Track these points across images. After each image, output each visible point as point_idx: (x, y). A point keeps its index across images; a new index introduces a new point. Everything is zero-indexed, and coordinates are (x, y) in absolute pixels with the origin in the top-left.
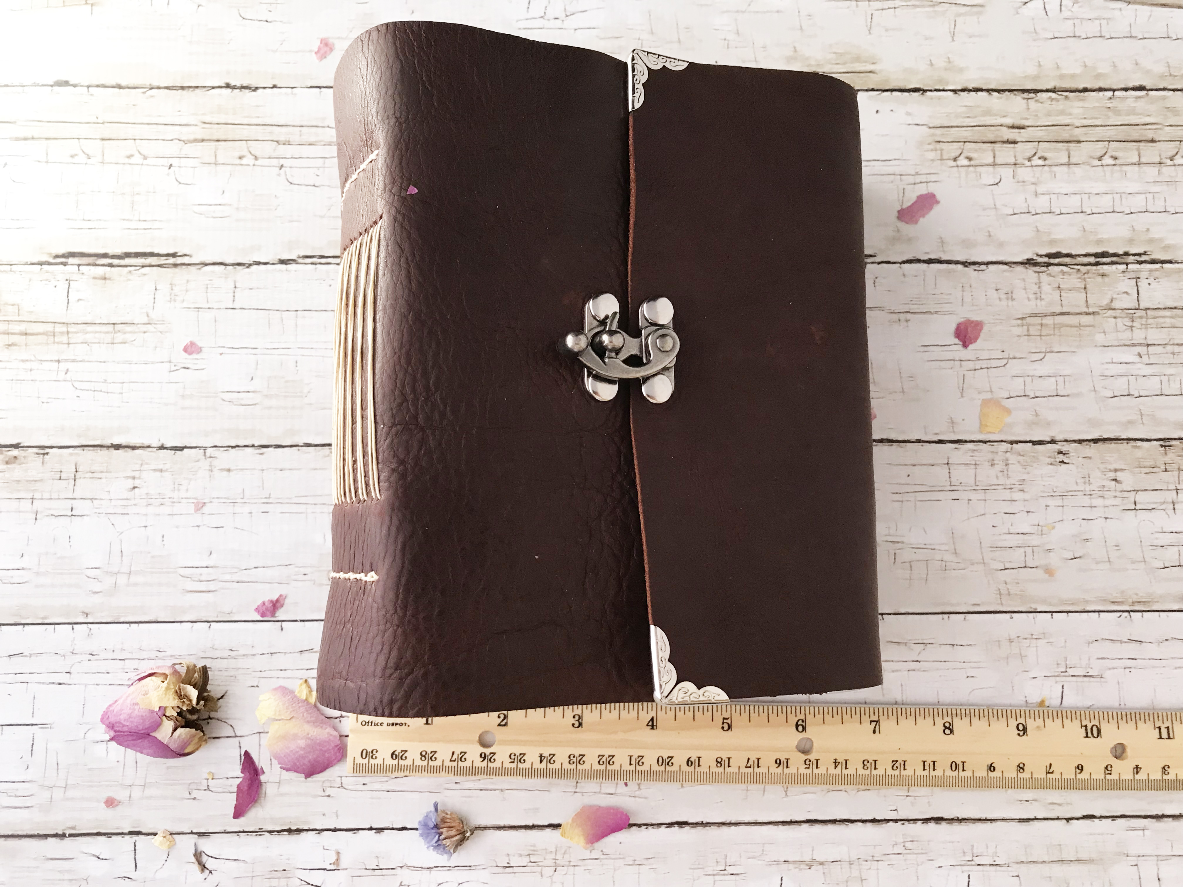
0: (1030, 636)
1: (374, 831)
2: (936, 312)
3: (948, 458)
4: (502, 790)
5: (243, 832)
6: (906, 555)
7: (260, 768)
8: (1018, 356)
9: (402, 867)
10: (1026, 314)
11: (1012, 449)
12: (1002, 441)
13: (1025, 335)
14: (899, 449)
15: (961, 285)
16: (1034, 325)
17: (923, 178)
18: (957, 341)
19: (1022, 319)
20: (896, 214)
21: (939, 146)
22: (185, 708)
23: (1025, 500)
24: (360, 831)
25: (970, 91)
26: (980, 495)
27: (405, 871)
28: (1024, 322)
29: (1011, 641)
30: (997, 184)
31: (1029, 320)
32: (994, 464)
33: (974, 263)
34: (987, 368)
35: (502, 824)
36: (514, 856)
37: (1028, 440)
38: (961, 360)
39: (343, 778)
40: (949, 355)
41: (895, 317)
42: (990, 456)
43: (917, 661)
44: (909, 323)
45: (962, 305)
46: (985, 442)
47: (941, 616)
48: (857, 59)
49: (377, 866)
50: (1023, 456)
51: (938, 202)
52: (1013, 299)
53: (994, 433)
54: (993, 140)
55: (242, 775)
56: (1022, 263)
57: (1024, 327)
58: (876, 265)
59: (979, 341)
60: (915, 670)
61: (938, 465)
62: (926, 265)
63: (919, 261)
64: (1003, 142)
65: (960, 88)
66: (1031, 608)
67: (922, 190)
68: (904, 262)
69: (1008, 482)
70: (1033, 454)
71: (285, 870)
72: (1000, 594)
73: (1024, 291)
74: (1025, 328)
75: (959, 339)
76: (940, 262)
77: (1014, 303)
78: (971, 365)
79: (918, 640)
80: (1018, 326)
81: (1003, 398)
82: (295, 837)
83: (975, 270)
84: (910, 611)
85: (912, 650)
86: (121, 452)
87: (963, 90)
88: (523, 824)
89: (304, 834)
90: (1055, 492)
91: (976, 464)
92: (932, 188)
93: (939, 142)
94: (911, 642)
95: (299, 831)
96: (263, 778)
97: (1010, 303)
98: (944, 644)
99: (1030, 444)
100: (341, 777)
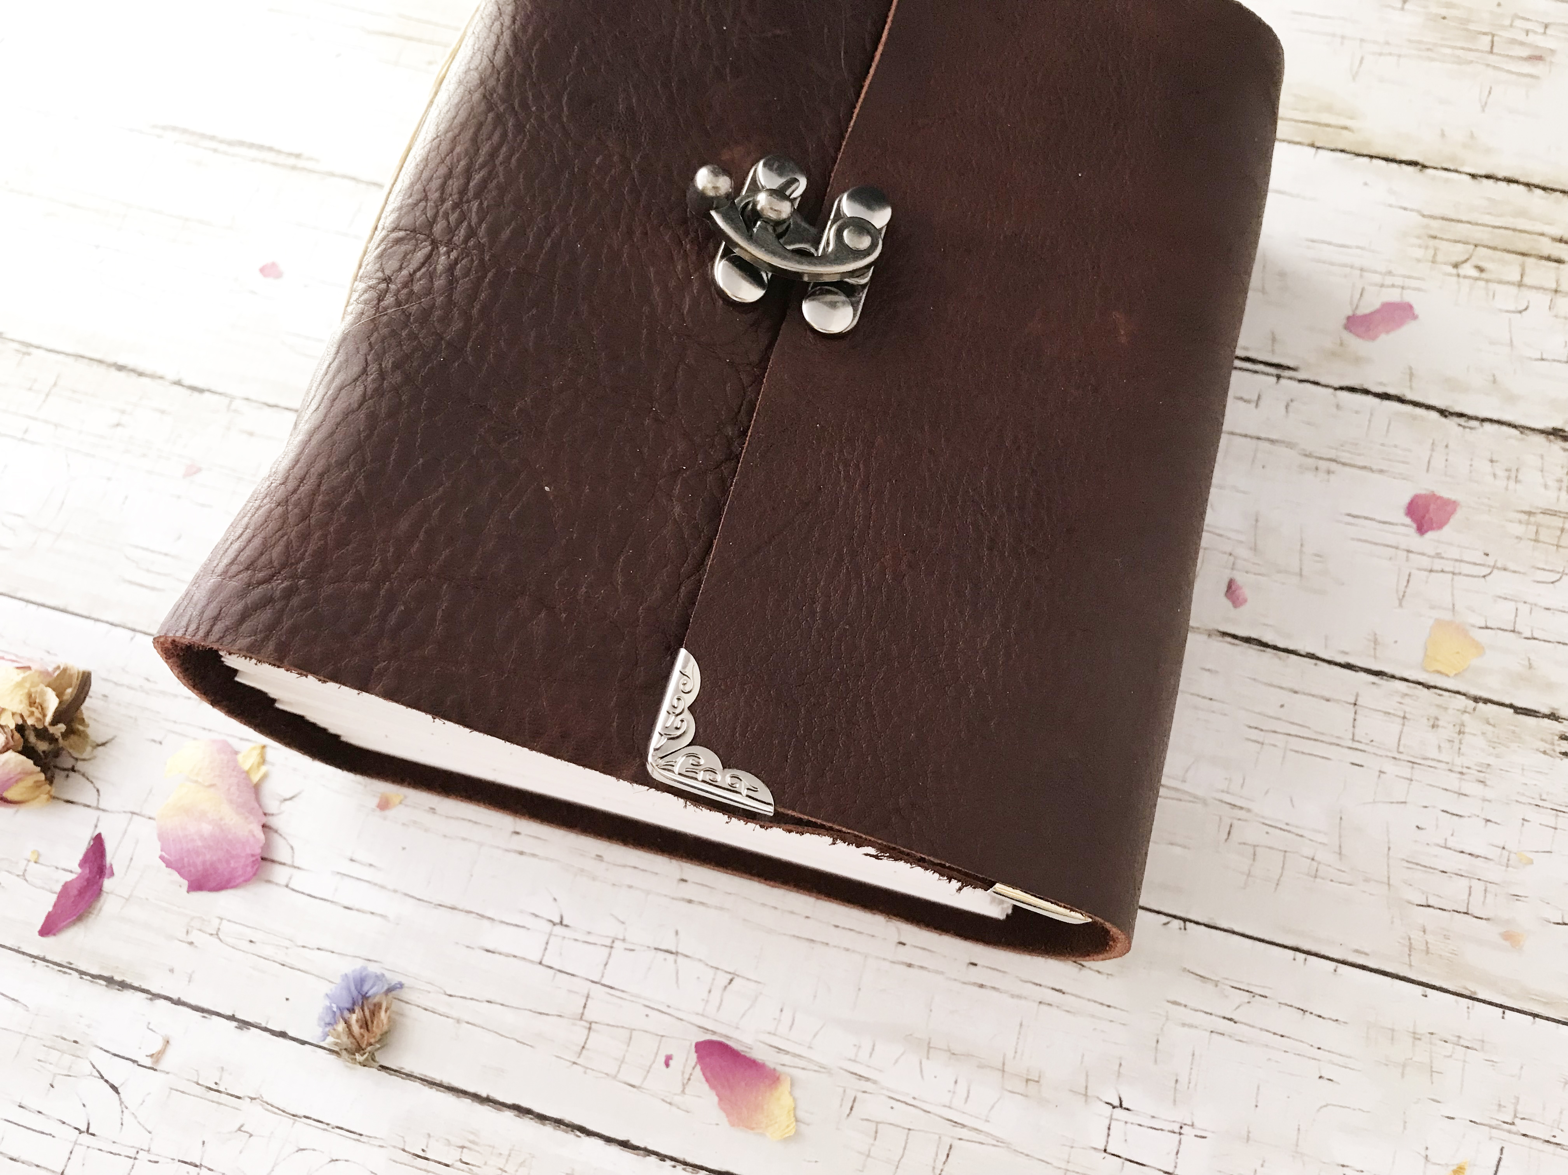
0: (1455, 1039)
1: (235, 1024)
2: (1381, 471)
3: (1357, 695)
4: (458, 1021)
5: (44, 959)
6: (1251, 833)
7: (108, 865)
8: (1511, 566)
9: (255, 1099)
10: (1537, 508)
11: (1474, 709)
12: (1458, 693)
13: (1529, 539)
14: (1276, 661)
15: (1431, 441)
16: (1548, 527)
17: (1399, 281)
18: (1408, 521)
19: (1530, 513)
20: (1344, 321)
21: (1432, 242)
22: (30, 722)
23: (1485, 800)
24: (214, 1017)
25: (1498, 179)
26: (1406, 771)
27: (256, 1109)
28: (1532, 519)
29: (1416, 1037)
30: (1520, 312)
31: (1540, 518)
32: (1438, 726)
33: (1461, 415)
34: (1454, 573)
35: (438, 1077)
36: (437, 1141)
37: (1507, 702)
38: (1409, 551)
39: (224, 922)
40: (1391, 539)
41: (1310, 462)
42: (1434, 712)
43: (1230, 1020)
44: (1332, 477)
45: (1428, 470)
46: (1429, 687)
47: (1291, 952)
48: (1329, 109)
49: (216, 1084)
50: (1494, 726)
51: (1415, 317)
52: (1517, 481)
53: (1447, 676)
54: (1524, 250)
55: (79, 870)
56: (1542, 432)
57: (1530, 527)
58: (1295, 384)
59: (1446, 529)
60: (1223, 1035)
61: (1337, 701)
62: (1377, 401)
63: (1366, 392)
64: (1541, 258)
65: (1483, 173)
66: (1467, 989)
67: (1393, 296)
68: (1341, 388)
69: (1459, 761)
70: (1513, 728)
71: (75, 1042)
72: (1410, 948)
73: (1540, 473)
74: (1534, 528)
75: (1411, 517)
76: (1401, 400)
77: (1518, 486)
78: (1425, 562)
79: (1242, 982)
80: (1520, 522)
81: (1473, 626)
82: (114, 994)
83: (1460, 425)
84: (1236, 929)
85: (1226, 997)
86: (122, 375)
87: (1488, 177)
88: (472, 1090)
89: (128, 994)
90: (1544, 800)
91: (1404, 718)
92: (1409, 297)
93: (1435, 237)
94: (1227, 982)
95: (123, 985)
96: (108, 884)
97: (1512, 484)
98: (1286, 1004)
99: (1512, 711)
100: (222, 919)
